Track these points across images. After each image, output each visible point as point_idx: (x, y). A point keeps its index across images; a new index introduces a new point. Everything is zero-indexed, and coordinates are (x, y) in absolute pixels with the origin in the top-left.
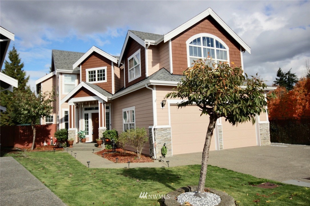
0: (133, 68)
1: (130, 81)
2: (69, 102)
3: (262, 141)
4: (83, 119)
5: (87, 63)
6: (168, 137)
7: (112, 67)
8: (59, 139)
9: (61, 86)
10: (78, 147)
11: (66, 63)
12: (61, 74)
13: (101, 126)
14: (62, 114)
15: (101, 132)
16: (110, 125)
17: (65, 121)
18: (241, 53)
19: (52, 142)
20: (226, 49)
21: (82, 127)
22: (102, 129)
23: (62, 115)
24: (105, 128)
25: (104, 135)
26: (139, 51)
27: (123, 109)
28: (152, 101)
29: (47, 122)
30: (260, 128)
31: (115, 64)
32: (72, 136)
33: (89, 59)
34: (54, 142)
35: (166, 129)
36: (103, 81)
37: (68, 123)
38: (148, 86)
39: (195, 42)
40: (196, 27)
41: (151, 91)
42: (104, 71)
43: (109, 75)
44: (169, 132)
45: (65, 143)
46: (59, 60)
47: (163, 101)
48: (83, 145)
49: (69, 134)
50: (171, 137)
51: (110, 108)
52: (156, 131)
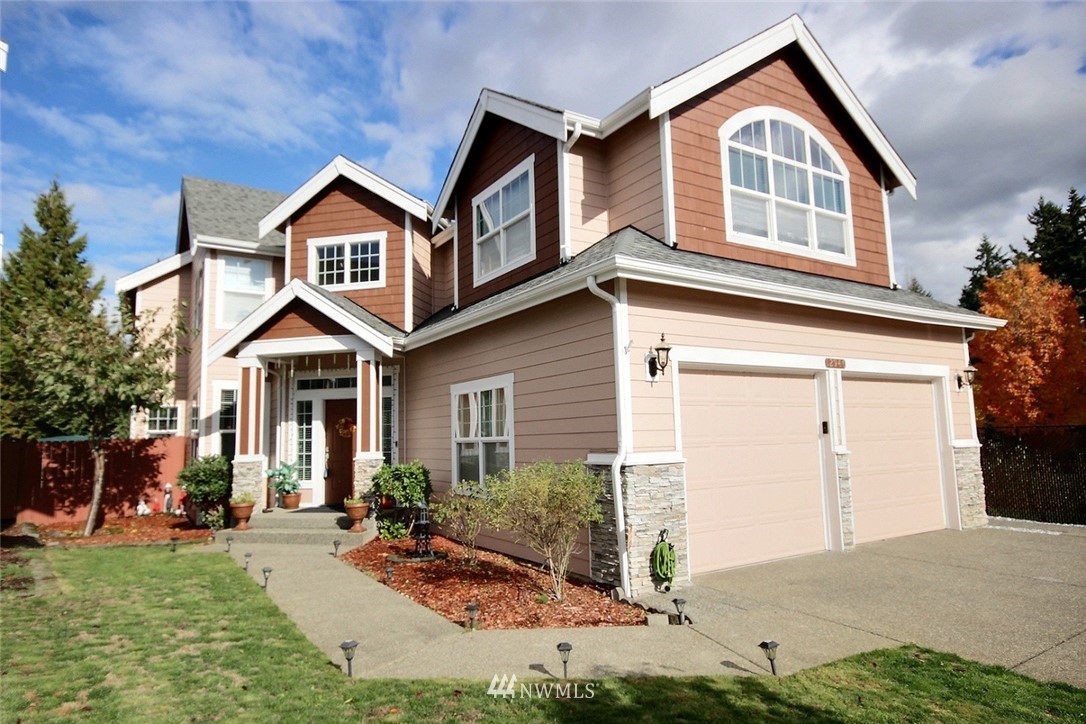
0: (498, 233)
1: (479, 280)
2: (241, 354)
3: (965, 511)
4: (290, 423)
5: (313, 219)
6: (675, 500)
7: (408, 233)
8: (196, 497)
9: (213, 299)
10: (271, 528)
11: (230, 218)
12: (214, 253)
13: (366, 447)
14: (209, 399)
15: (365, 471)
16: (393, 445)
17: (221, 428)
18: (884, 193)
19: (170, 500)
20: (840, 174)
21: (286, 451)
22: (368, 461)
23: (210, 404)
24: (380, 455)
25: (377, 485)
26: (528, 164)
27: (452, 386)
28: (611, 350)
29: (155, 428)
30: (959, 466)
32: (249, 484)
33: (321, 203)
34: (176, 503)
35: (667, 470)
36: (370, 284)
37: (234, 435)
39: (749, 137)
40: (750, 82)
41: (609, 306)
42: (376, 247)
43: (396, 262)
44: (678, 479)
45: (218, 511)
46: (207, 207)
47: (658, 350)
48: (293, 520)
49: (234, 479)
50: (685, 501)
51: (396, 383)
52: (630, 478)
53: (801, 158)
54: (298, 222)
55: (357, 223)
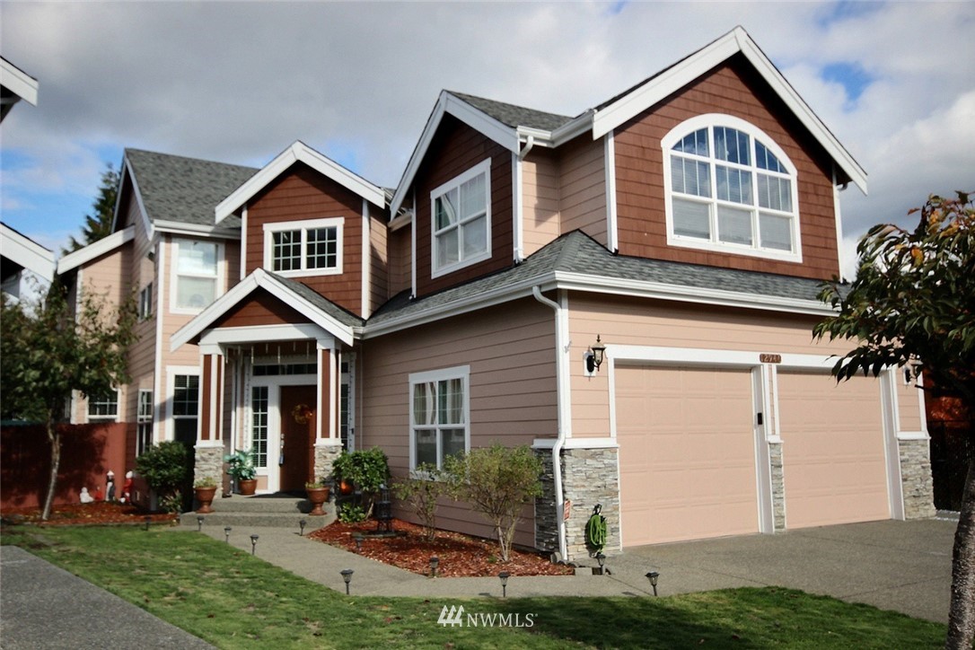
0: (456, 228)
1: (437, 271)
2: (203, 341)
3: (909, 502)
4: (245, 408)
5: (270, 203)
6: (609, 480)
7: (365, 220)
8: (156, 481)
9: (167, 283)
10: (233, 511)
11: (180, 198)
12: (169, 237)
13: (326, 434)
14: (164, 385)
15: (325, 457)
16: (350, 432)
17: (175, 414)
18: (836, 188)
19: (113, 488)
20: (787, 172)
21: (241, 437)
22: (327, 446)
23: (164, 391)
24: (339, 442)
25: (338, 470)
26: (485, 166)
27: (411, 375)
28: (554, 349)
29: (95, 414)
30: (903, 457)
31: (374, 210)
32: (211, 469)
33: (277, 188)
34: (118, 492)
35: (602, 454)
36: (326, 271)
37: (196, 420)
38: (544, 294)
39: (692, 146)
40: (695, 93)
41: (552, 311)
42: (332, 233)
43: (353, 249)
44: (612, 462)
45: (175, 496)
46: (157, 185)
47: (594, 349)
48: (253, 504)
49: (196, 463)
50: (619, 481)
51: (353, 371)
52: (568, 459)
53: (745, 161)
54: (255, 207)
55: (314, 208)
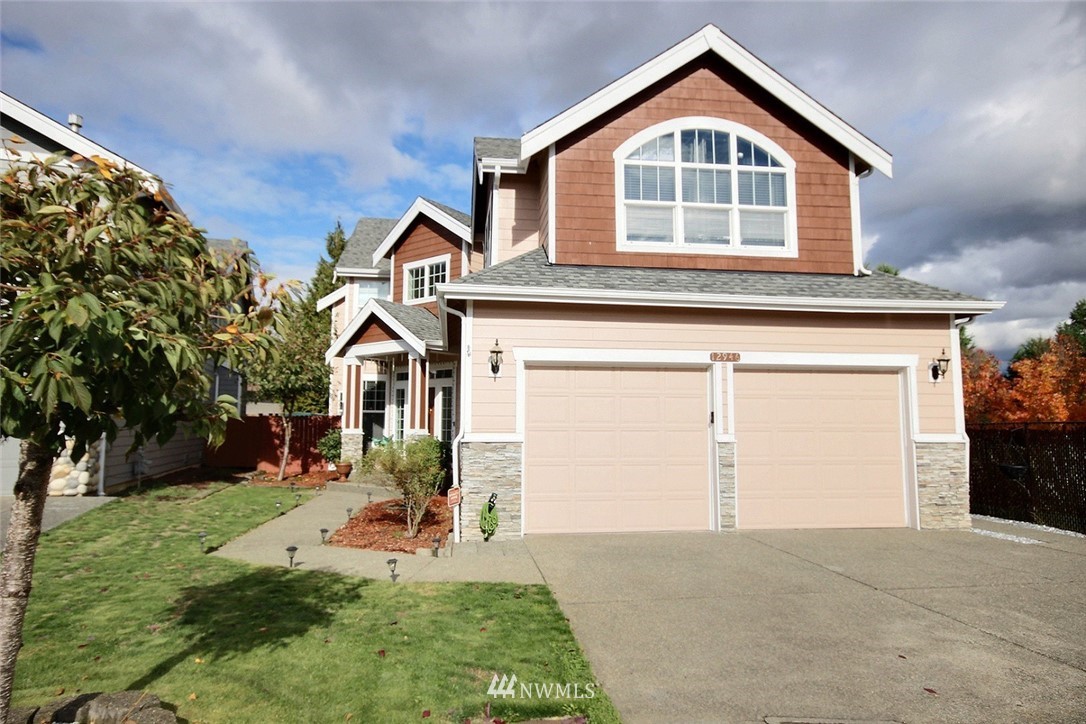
2: (347, 354)
3: (927, 511)
4: (391, 406)
5: (410, 247)
6: (511, 472)
7: (464, 255)
12: (352, 280)
13: (413, 426)
16: (452, 425)
18: (854, 179)
20: (780, 165)
21: (389, 427)
24: (424, 432)
30: (921, 462)
32: (350, 450)
35: (504, 447)
38: (448, 305)
39: (652, 152)
41: (459, 320)
42: (444, 267)
44: (515, 455)
47: (492, 353)
49: (342, 446)
50: (523, 474)
51: (455, 375)
52: (465, 452)
54: (399, 249)
55: (431, 249)
